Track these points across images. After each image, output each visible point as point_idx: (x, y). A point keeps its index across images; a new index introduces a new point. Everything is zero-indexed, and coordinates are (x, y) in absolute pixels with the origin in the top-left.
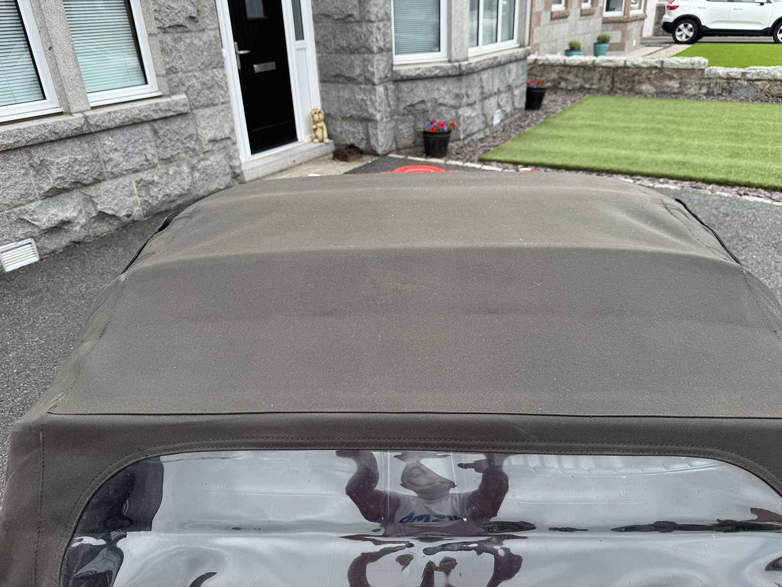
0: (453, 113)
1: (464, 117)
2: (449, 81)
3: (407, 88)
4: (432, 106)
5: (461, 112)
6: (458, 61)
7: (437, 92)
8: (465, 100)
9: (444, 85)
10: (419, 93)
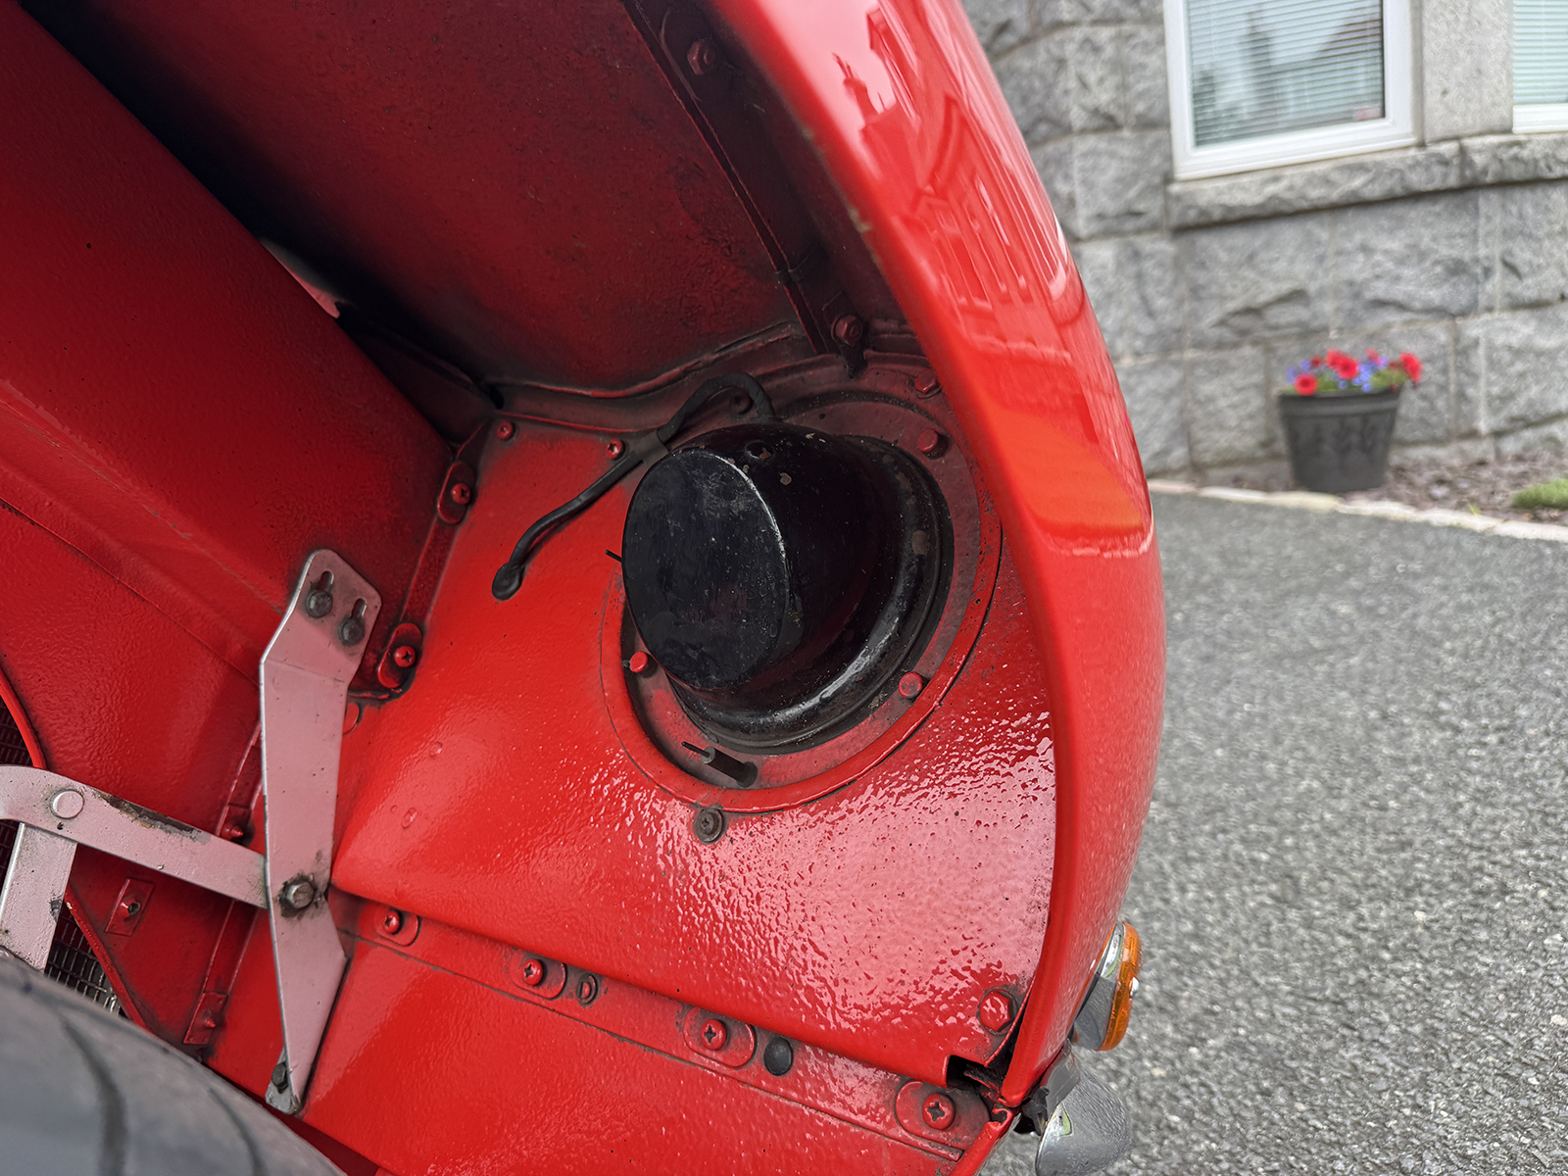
0: (1440, 333)
1: (1491, 347)
2: (1415, 213)
3: (1231, 250)
4: (1338, 310)
5: (1474, 328)
6: (1457, 138)
7: (1361, 258)
8: (1496, 285)
9: (1391, 231)
10: (1279, 267)
